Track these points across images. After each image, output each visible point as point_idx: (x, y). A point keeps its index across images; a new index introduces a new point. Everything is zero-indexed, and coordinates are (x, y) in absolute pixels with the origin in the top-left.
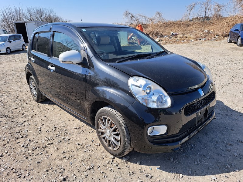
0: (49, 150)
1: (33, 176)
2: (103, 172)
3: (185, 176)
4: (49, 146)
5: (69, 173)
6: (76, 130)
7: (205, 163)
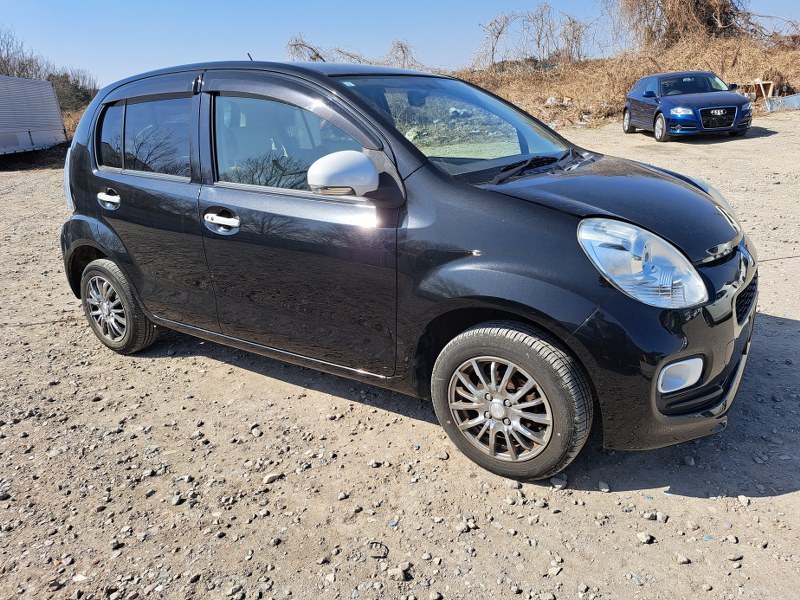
0: (284, 496)
1: (289, 587)
2: (516, 533)
3: (754, 500)
4: (277, 484)
5: (409, 554)
6: (336, 425)
7: (782, 458)
